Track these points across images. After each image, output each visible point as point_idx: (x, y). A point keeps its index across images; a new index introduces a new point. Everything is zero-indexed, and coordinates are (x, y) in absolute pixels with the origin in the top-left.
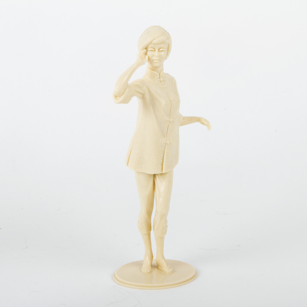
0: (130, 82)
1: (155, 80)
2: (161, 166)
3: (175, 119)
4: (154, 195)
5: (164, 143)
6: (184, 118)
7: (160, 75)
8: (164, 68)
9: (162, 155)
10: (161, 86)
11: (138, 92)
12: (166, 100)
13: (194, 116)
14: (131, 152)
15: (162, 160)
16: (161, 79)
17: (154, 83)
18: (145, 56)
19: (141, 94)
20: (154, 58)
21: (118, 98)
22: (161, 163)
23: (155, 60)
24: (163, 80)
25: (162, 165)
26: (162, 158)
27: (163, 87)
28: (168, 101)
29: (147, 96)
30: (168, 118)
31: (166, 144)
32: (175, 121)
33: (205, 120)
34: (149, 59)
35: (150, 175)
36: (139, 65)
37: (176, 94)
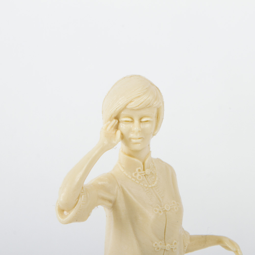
0: (87, 182)
1: (136, 174)
3: (175, 243)
6: (192, 238)
7: (143, 164)
8: (151, 150)
10: (146, 185)
11: (104, 199)
12: (156, 210)
13: (211, 234)
16: (147, 171)
17: (134, 180)
18: (116, 131)
19: (110, 201)
20: (132, 135)
21: (65, 212)
23: (134, 139)
24: (151, 172)
27: (150, 186)
28: (160, 212)
29: (122, 205)
30: (161, 244)
32: (175, 248)
34: (123, 137)
36: (103, 149)
37: (176, 197)
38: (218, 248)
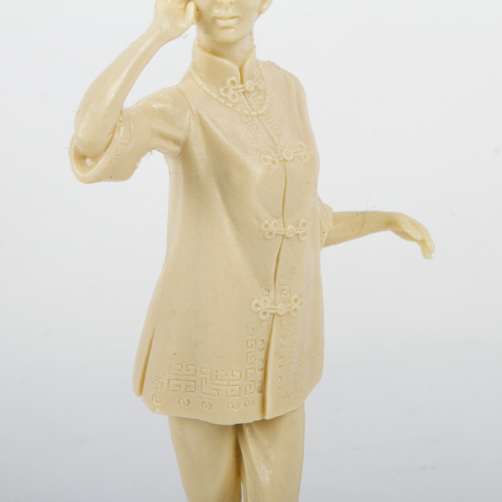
0: (129, 102)
1: (226, 90)
2: (257, 396)
3: (304, 224)
4: (240, 493)
5: (265, 313)
6: (338, 218)
7: (241, 70)
8: (255, 43)
9: (261, 355)
10: (246, 112)
11: (164, 136)
12: (266, 160)
13: (373, 209)
14: (150, 346)
15: (261, 373)
16: (248, 84)
17: (223, 101)
18: (186, 5)
19: (176, 142)
20: (216, 12)
21: (88, 161)
22: (258, 385)
23: (221, 18)
24: (256, 87)
25: (263, 390)
26: (262, 366)
27: (254, 113)
28: (274, 162)
29: (199, 151)
30: (275, 224)
31: (274, 314)
32: (304, 234)
33: (413, 223)
34: (200, 16)
35: (223, 428)
36: (163, 39)
37: (305, 135)
38: (388, 236)
